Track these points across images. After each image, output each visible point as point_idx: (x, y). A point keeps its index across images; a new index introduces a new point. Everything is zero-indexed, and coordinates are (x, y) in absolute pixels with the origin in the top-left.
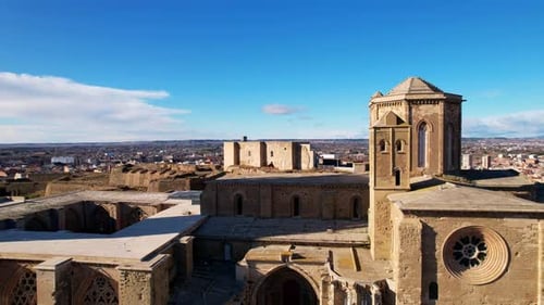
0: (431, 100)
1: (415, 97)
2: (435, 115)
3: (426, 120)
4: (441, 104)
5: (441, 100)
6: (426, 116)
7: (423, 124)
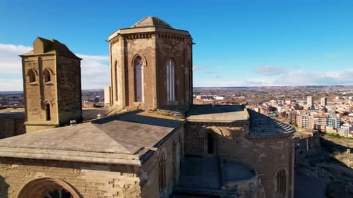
0: (144, 34)
1: (128, 32)
2: (148, 49)
3: (140, 54)
4: (154, 37)
5: (153, 33)
6: (140, 51)
7: (137, 59)
